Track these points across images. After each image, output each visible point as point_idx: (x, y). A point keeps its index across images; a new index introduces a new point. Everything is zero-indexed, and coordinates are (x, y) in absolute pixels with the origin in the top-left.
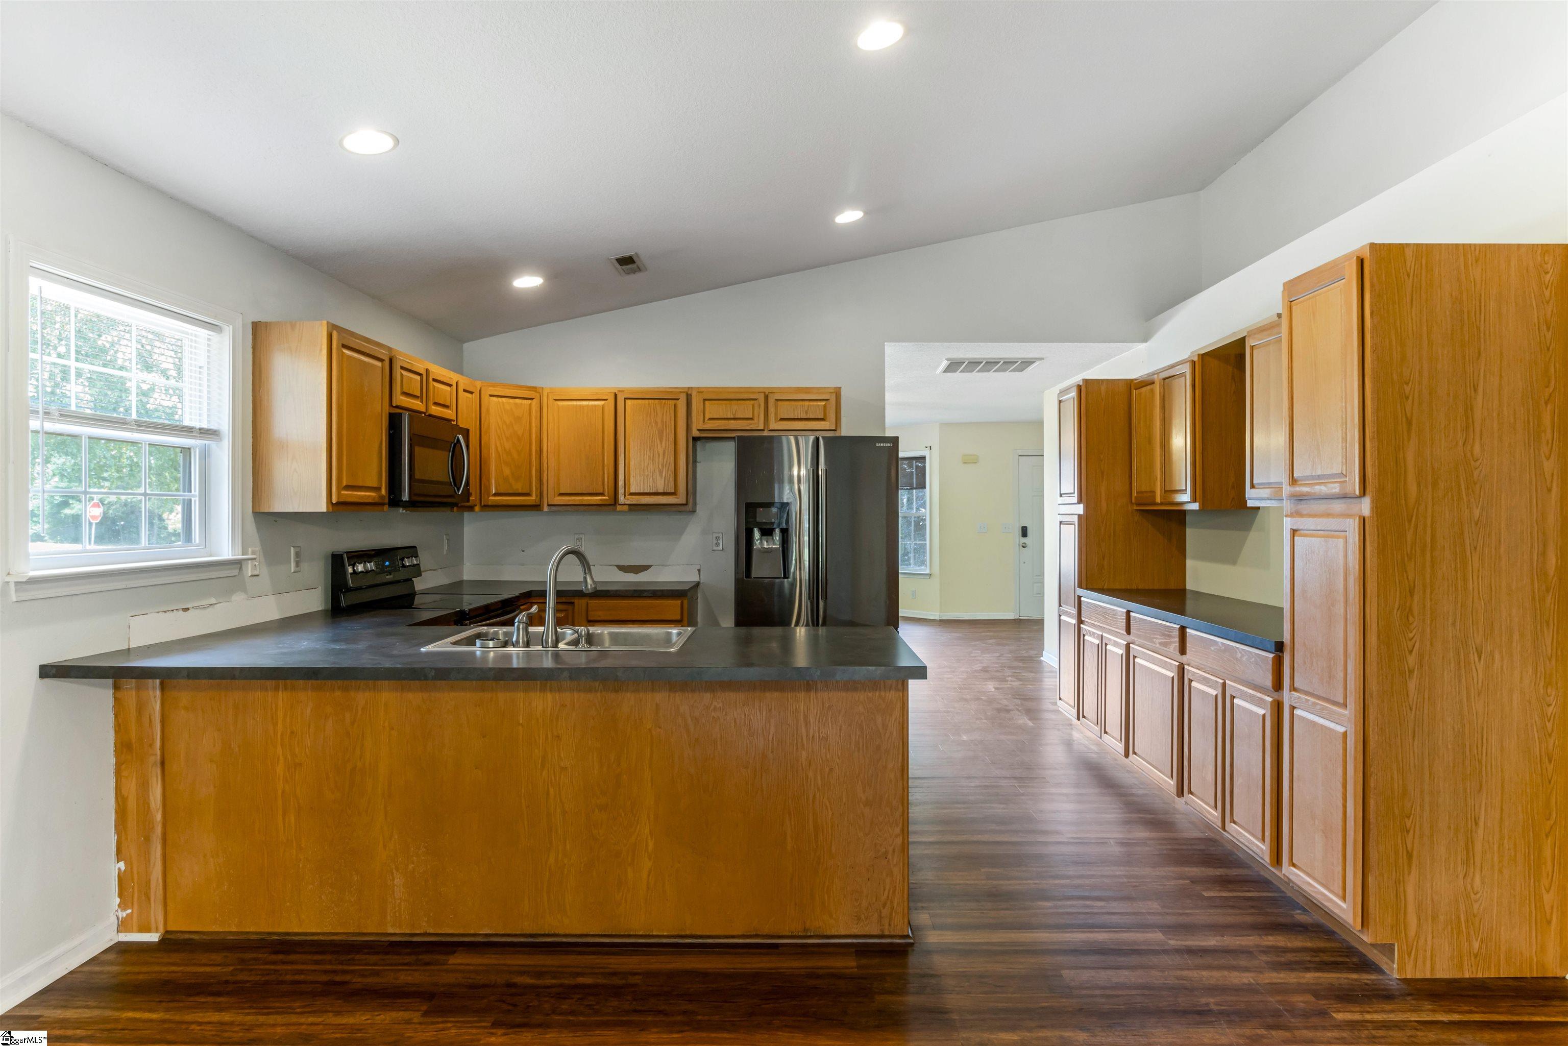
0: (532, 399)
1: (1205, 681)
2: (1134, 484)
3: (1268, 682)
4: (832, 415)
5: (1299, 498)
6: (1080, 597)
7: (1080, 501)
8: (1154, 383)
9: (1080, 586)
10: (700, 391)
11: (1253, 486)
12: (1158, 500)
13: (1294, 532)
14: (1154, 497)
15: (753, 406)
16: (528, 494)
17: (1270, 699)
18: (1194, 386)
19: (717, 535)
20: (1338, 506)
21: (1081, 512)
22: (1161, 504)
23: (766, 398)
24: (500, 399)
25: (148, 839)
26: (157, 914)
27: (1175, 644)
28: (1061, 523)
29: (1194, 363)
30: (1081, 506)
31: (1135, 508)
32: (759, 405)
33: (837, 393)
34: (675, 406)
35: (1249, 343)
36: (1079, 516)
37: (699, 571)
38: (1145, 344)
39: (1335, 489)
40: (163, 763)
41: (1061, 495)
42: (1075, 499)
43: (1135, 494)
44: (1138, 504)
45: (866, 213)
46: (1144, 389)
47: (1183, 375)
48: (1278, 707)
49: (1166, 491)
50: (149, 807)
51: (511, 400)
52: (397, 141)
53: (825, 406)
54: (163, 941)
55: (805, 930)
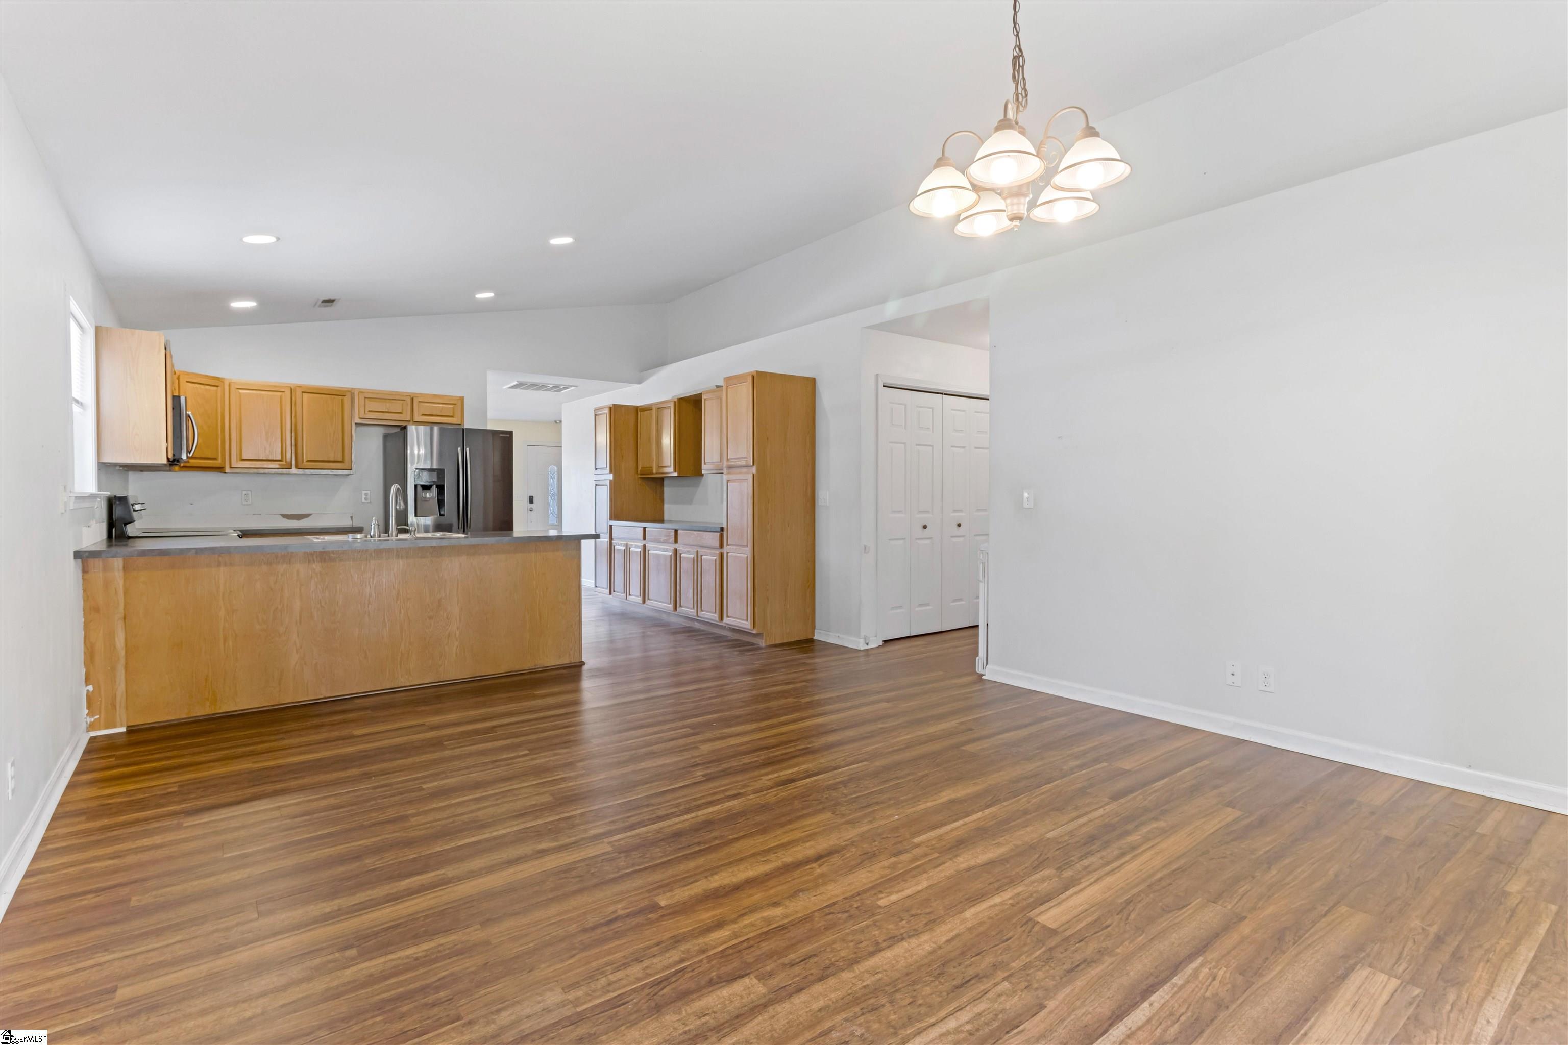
0: (217, 386)
1: (688, 552)
2: (639, 463)
3: (717, 544)
4: (458, 414)
5: (730, 467)
6: (611, 526)
7: (611, 472)
8: (651, 409)
9: (611, 519)
10: (361, 392)
11: (705, 464)
12: (654, 471)
13: (728, 481)
14: (652, 470)
15: (402, 404)
16: (215, 459)
17: (718, 552)
18: (675, 414)
19: (366, 492)
20: (744, 470)
21: (612, 479)
22: (656, 473)
23: (412, 399)
24: (193, 385)
25: (113, 669)
26: (121, 714)
27: (672, 539)
28: (596, 485)
29: (675, 402)
30: (612, 475)
31: (639, 476)
32: (407, 404)
33: (462, 399)
34: (342, 400)
35: (704, 397)
36: (611, 481)
37: (352, 517)
38: (639, 385)
39: (744, 463)
40: (125, 618)
41: (596, 469)
42: (608, 470)
43: (639, 469)
44: (641, 474)
45: (495, 295)
46: (646, 412)
47: (669, 407)
48: (722, 554)
49: (659, 467)
50: (115, 647)
51: (202, 387)
52: (278, 239)
53: (453, 408)
54: (131, 731)
55: (536, 665)
